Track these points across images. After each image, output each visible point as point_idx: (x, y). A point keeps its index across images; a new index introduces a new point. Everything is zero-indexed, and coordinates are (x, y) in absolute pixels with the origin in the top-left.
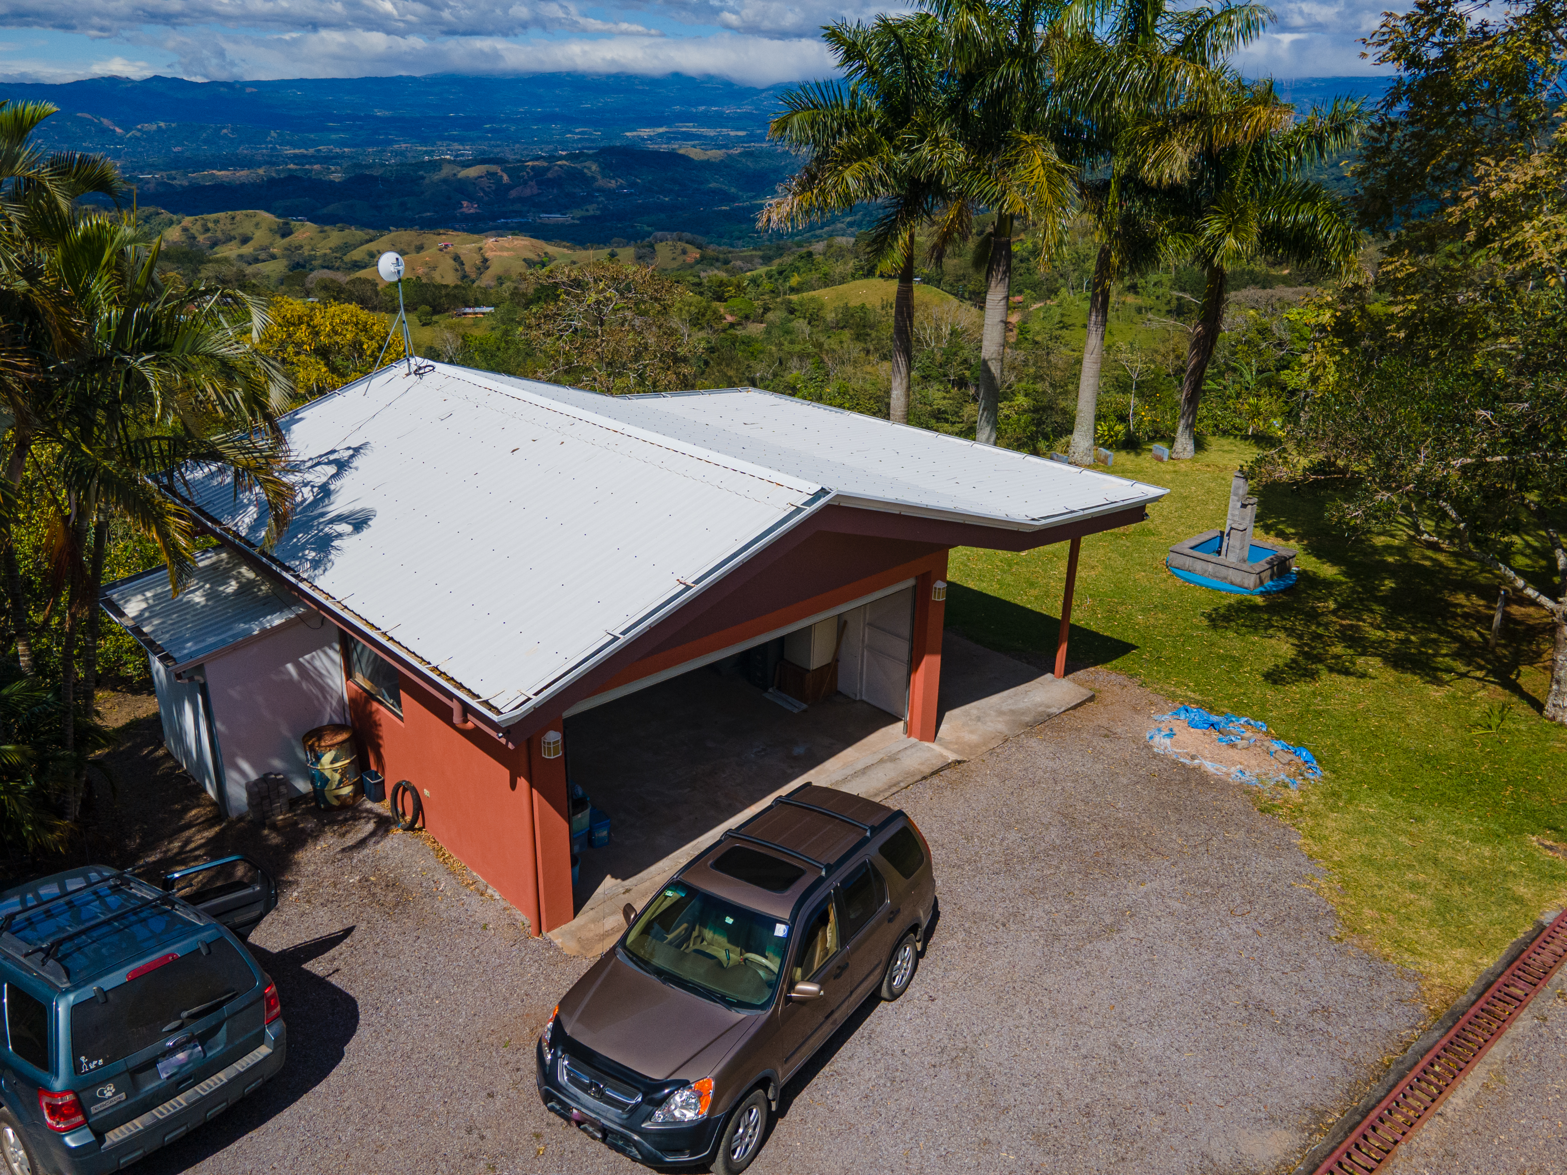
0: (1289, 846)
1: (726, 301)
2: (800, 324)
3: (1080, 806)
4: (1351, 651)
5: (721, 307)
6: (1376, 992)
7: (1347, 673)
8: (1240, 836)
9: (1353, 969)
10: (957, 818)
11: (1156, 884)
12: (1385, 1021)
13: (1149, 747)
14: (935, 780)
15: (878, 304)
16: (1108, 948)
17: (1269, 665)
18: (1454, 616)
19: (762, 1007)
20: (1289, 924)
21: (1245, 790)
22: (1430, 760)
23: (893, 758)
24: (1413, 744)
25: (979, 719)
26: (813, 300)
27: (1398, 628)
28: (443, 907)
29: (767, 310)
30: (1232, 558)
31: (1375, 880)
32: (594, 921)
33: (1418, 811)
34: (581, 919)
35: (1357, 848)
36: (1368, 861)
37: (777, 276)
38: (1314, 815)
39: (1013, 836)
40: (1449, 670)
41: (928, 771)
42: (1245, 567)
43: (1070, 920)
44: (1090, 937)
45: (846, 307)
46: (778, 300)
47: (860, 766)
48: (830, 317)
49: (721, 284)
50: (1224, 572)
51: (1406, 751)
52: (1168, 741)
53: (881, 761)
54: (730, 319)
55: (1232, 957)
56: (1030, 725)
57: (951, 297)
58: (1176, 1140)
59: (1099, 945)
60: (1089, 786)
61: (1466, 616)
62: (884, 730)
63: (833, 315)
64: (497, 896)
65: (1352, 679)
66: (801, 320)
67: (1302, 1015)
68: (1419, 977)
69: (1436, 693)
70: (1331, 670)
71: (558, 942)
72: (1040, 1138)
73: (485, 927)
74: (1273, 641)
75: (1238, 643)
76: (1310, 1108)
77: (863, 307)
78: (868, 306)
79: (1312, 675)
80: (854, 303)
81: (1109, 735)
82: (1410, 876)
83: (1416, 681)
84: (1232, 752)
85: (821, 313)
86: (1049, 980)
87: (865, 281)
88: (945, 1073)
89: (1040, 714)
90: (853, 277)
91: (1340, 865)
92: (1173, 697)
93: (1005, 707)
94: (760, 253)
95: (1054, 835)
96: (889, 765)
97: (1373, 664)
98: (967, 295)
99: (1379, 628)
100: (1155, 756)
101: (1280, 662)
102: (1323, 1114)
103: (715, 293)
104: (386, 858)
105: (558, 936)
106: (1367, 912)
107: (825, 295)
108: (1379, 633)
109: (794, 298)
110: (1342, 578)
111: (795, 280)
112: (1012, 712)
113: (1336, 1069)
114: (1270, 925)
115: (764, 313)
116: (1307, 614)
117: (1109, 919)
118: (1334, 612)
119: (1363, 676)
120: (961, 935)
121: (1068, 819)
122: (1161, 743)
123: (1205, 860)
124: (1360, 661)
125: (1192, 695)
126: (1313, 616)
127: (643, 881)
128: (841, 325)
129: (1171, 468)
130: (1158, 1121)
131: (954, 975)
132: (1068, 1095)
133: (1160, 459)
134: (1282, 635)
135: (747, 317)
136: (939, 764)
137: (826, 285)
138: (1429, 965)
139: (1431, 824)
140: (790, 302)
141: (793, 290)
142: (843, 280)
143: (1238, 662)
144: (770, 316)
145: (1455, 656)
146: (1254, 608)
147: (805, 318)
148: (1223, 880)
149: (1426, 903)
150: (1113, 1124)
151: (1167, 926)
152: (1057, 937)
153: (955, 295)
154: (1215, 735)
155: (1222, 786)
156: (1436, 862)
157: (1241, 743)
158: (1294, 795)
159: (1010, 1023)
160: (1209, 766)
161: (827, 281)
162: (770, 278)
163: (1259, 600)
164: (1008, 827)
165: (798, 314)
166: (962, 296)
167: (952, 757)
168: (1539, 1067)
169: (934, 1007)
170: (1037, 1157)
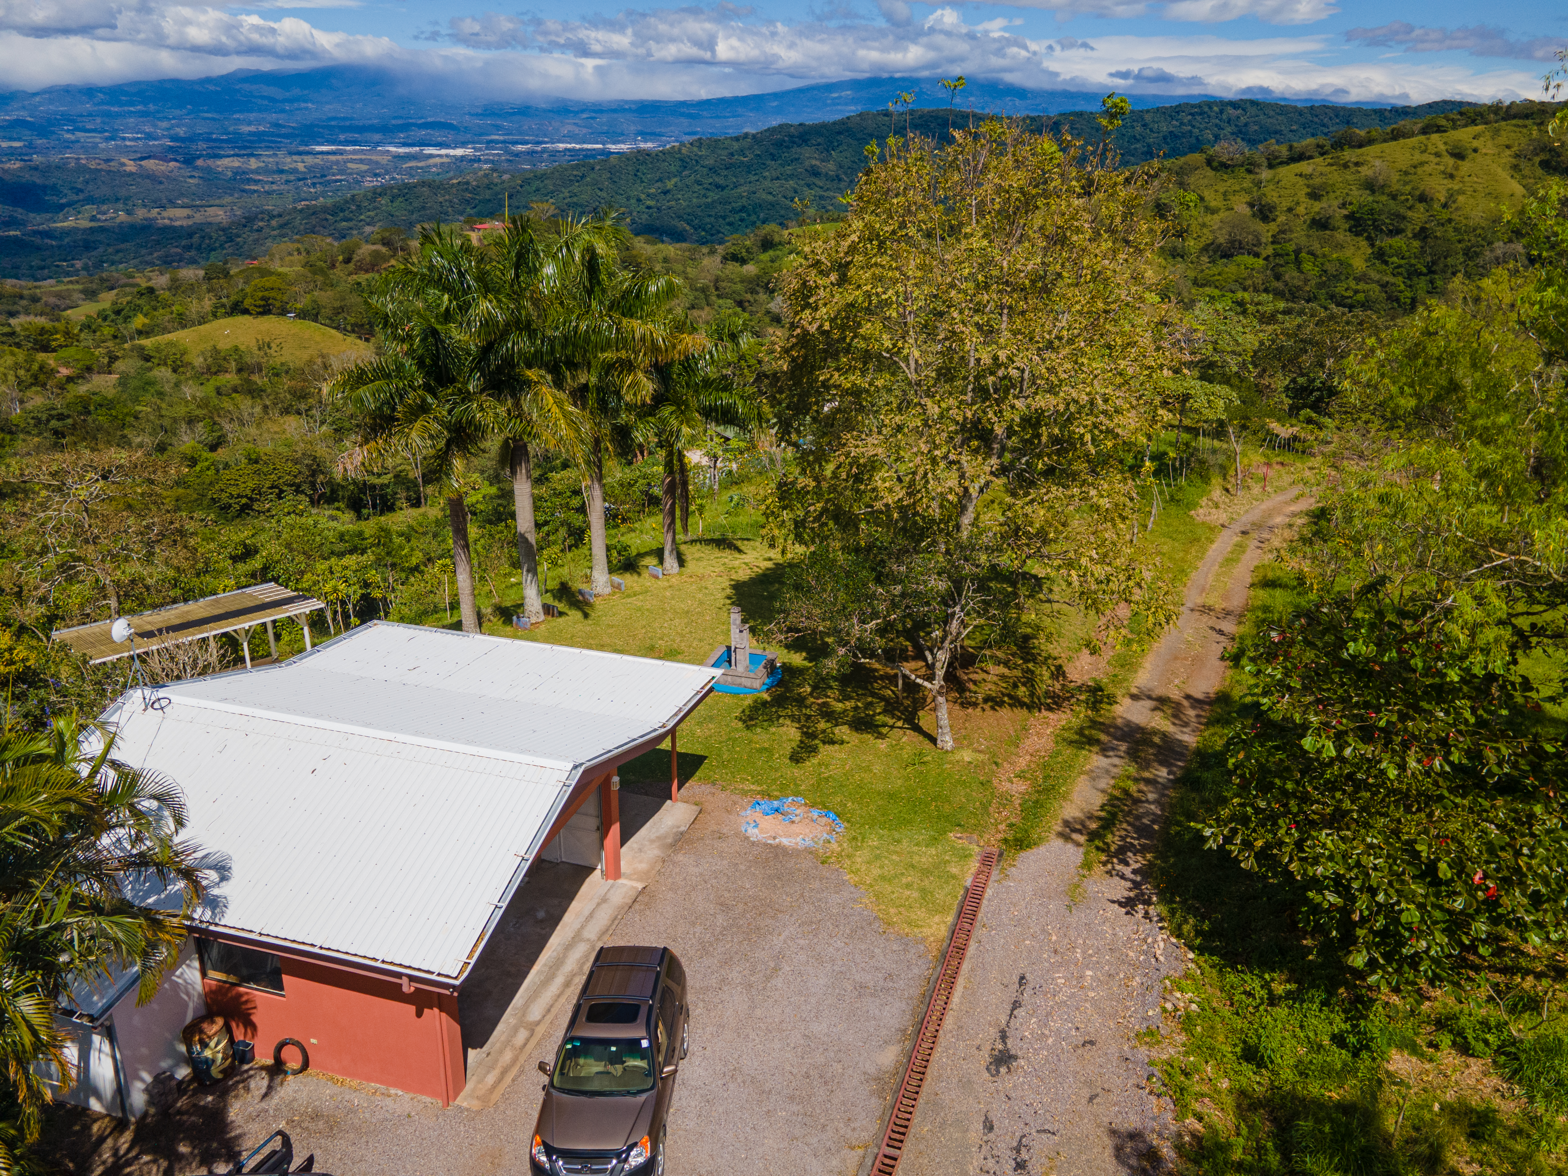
0: (844, 883)
1: (54, 350)
2: (163, 373)
3: (727, 895)
4: (829, 725)
5: (50, 359)
6: (909, 956)
7: (832, 742)
8: (816, 885)
9: (895, 947)
10: (662, 929)
11: (787, 933)
12: (916, 971)
13: (747, 838)
14: (637, 906)
15: (253, 344)
16: (778, 982)
17: (788, 751)
18: (876, 679)
19: (652, 1088)
20: (860, 932)
21: (809, 851)
22: (891, 796)
23: (604, 900)
24: (880, 787)
25: (640, 850)
26: (170, 344)
27: (849, 698)
28: (367, 1115)
29: (113, 359)
30: (740, 669)
31: (890, 889)
32: (480, 1081)
33: (897, 835)
34: (469, 1086)
35: (876, 872)
36: (883, 878)
37: (113, 317)
38: (849, 856)
39: (698, 929)
40: (884, 725)
41: (630, 901)
42: (752, 675)
43: (753, 972)
44: (768, 978)
45: (216, 351)
46: (126, 346)
47: (586, 913)
48: (198, 362)
49: (43, 331)
50: (738, 680)
51: (879, 793)
52: (756, 831)
53: (598, 905)
54: (65, 372)
55: (840, 963)
56: (672, 845)
57: (333, 331)
58: (850, 1071)
59: (774, 982)
60: (725, 879)
61: (882, 678)
62: (588, 881)
63: (201, 359)
64: (400, 1093)
65: (837, 747)
66: (163, 369)
67: (881, 983)
68: (924, 939)
69: (882, 745)
70: (824, 743)
71: (465, 1104)
72: (792, 1098)
73: (409, 1116)
74: (785, 729)
75: (765, 736)
76: (899, 1030)
77: (236, 349)
78: (242, 348)
79: (814, 750)
80: (224, 345)
81: (721, 837)
82: (904, 880)
83: (868, 737)
84: (794, 827)
85: (186, 358)
86: (758, 1012)
87: (230, 320)
88: (732, 1086)
89: (676, 834)
90: (215, 316)
91: (871, 886)
92: (744, 793)
93: (653, 836)
94: (80, 287)
95: (720, 920)
96: (604, 906)
97: (843, 731)
98: (349, 328)
99: (840, 701)
100: (753, 843)
101: (794, 745)
102: (905, 1030)
103: (36, 342)
104: (295, 1099)
105: (463, 1101)
106: (892, 911)
107: (183, 337)
108: (840, 705)
109: (147, 342)
110: (807, 664)
111: (140, 321)
112: (658, 838)
113: (903, 1006)
114: (850, 936)
115: (110, 363)
116: (796, 700)
117: (772, 964)
118: (811, 694)
119: (842, 742)
120: (701, 1004)
121: (724, 907)
122: (753, 833)
123: (806, 908)
124: (837, 730)
125: (753, 787)
126: (800, 701)
127: (494, 1044)
128: (213, 370)
129: (666, 584)
130: (839, 1066)
131: (709, 1029)
132: (795, 1071)
133: (657, 577)
134: (788, 722)
135: (89, 369)
136: (633, 894)
137: (184, 327)
138: (927, 931)
139: (905, 842)
140: (142, 348)
141: (140, 333)
142: (202, 320)
143: (769, 751)
144: (119, 365)
145: (885, 712)
146: (764, 704)
147: (165, 364)
148: (819, 917)
149: (916, 895)
150: (821, 1077)
151: (803, 957)
152: (751, 986)
153: (337, 328)
154: (780, 817)
155: (795, 853)
156: (913, 866)
157: (797, 819)
158: (835, 846)
159: (750, 1045)
160: (785, 841)
161: (183, 322)
162: (105, 319)
163: (766, 697)
164: (693, 924)
165: (156, 361)
166: (345, 329)
167: (640, 886)
168: (984, 969)
169: (708, 1053)
170: (795, 1108)
